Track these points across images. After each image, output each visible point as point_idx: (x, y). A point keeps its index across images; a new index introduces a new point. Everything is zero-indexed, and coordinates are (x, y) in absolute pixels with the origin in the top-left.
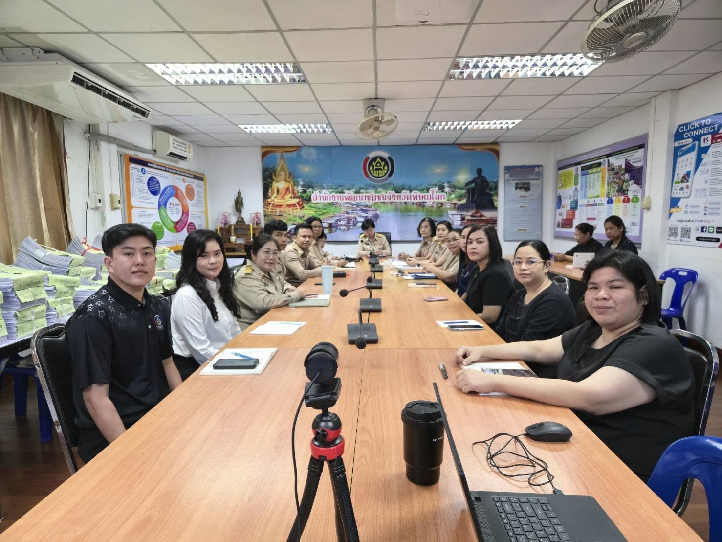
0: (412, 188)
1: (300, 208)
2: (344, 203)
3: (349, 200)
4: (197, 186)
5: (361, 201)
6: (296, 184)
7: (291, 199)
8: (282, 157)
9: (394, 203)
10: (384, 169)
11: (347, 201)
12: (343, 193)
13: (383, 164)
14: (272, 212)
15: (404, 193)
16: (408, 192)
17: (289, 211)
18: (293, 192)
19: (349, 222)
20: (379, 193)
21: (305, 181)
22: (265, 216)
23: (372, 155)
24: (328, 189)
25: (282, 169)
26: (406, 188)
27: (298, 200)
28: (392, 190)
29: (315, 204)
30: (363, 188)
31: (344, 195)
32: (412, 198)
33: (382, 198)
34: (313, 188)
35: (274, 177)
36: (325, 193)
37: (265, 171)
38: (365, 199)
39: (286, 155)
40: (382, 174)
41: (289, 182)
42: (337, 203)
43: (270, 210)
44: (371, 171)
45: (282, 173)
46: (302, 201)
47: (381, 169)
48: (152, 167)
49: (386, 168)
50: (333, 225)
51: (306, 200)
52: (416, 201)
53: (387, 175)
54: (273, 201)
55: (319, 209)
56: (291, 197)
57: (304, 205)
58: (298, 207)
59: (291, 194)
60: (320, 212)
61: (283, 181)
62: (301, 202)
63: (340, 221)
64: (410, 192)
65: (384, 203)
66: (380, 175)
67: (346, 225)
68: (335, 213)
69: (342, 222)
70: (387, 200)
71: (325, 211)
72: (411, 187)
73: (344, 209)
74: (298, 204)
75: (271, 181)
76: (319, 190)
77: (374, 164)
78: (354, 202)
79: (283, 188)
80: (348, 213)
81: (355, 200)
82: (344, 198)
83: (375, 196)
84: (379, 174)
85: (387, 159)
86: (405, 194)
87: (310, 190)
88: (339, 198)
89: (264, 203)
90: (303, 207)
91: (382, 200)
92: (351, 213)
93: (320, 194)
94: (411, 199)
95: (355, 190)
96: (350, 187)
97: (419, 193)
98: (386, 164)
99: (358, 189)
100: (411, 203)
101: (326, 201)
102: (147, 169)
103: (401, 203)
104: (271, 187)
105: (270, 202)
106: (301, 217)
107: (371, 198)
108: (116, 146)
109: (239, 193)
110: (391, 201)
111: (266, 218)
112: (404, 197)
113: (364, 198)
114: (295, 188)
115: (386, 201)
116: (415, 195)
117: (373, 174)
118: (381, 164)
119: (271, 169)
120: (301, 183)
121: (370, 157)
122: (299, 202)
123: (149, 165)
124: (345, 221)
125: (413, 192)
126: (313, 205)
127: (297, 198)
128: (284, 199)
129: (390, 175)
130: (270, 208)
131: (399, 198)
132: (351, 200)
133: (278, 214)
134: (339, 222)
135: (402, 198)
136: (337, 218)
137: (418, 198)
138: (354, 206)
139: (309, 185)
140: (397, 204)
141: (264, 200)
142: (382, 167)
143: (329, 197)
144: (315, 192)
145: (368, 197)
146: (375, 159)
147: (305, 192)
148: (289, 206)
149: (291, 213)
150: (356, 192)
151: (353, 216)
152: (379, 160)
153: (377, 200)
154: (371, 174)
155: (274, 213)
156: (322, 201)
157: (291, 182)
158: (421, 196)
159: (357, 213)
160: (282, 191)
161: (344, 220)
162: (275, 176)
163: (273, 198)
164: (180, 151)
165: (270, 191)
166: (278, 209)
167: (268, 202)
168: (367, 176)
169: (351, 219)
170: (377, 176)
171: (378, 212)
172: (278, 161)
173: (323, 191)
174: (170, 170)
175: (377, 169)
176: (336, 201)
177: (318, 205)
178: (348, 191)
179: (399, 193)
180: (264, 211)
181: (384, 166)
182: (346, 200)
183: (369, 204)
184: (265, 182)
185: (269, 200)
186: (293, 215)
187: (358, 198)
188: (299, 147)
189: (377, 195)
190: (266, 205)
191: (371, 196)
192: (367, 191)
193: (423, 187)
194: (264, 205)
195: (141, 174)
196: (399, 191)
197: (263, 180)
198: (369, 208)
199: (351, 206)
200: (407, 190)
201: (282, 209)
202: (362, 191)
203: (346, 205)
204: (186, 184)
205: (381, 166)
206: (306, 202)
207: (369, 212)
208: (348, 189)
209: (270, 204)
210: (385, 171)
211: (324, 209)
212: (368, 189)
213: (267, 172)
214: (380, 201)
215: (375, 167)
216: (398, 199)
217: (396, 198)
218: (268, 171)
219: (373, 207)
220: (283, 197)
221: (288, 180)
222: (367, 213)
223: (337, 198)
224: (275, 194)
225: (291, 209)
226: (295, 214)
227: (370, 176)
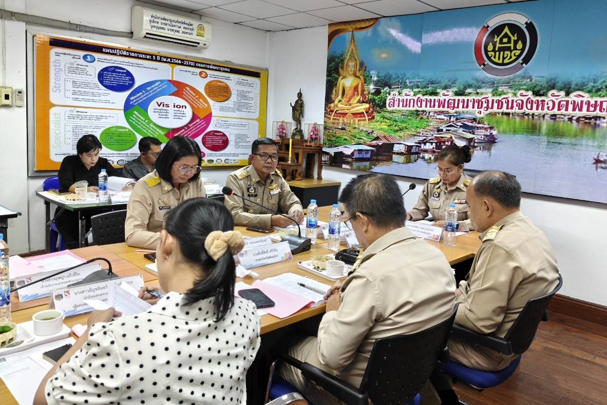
0: (573, 86)
1: (369, 119)
2: (435, 112)
3: (444, 107)
4: (239, 83)
5: (465, 110)
6: (367, 80)
7: (359, 104)
8: (353, 38)
9: (528, 115)
10: (515, 49)
11: (441, 109)
12: (435, 94)
13: (514, 38)
14: (334, 123)
15: (553, 95)
16: (563, 93)
17: (354, 124)
18: (363, 94)
19: (438, 147)
20: (500, 95)
21: (380, 75)
22: (325, 128)
23: (493, 23)
24: (412, 88)
25: (352, 57)
26: (559, 85)
27: (367, 106)
28: (527, 90)
29: (390, 112)
30: (470, 86)
31: (437, 98)
32: (571, 107)
33: (505, 105)
34: (390, 87)
35: (340, 70)
36: (408, 94)
37: (330, 60)
38: (473, 107)
39: (357, 34)
40: (511, 57)
41: (359, 77)
42: (423, 111)
43: (331, 120)
44: (490, 54)
45: (351, 64)
46: (373, 107)
47: (509, 49)
48: (116, 54)
49: (520, 45)
50: (413, 150)
51: (378, 105)
52: (577, 113)
53: (520, 60)
54: (337, 106)
55: (395, 121)
56: (359, 102)
57: (375, 114)
58: (367, 118)
59: (359, 97)
60: (396, 126)
61: (351, 76)
62: (371, 110)
63: (425, 144)
64: (568, 94)
65: (508, 114)
66: (506, 61)
67: (434, 152)
68: (418, 130)
69: (428, 146)
70: (516, 110)
71: (404, 125)
72: (570, 83)
73: (433, 124)
74: (366, 112)
75: (336, 76)
76: (398, 90)
77: (497, 39)
78: (451, 111)
79: (350, 88)
80: (439, 130)
81: (454, 107)
82: (437, 104)
83: (493, 100)
84: (504, 59)
85: (524, 28)
86: (554, 99)
87: (386, 89)
88: (428, 104)
89: (325, 109)
90: (373, 118)
91: (504, 109)
92: (444, 130)
93: (399, 97)
94: (567, 110)
95: (455, 89)
96: (450, 83)
97: (586, 97)
98: (522, 37)
99: (462, 87)
100: (566, 118)
101: (408, 108)
102: (97, 55)
103: (544, 116)
104: (336, 84)
105: (332, 109)
106: (369, 133)
107: (485, 105)
108: (24, 24)
109: (300, 95)
110: (522, 111)
111: (326, 132)
112: (551, 105)
113: (471, 104)
114: (366, 87)
115: (513, 111)
116: (578, 100)
117: (492, 58)
118: (509, 39)
119: (339, 58)
120: (375, 79)
121: (490, 26)
122: (369, 108)
123: (104, 50)
124: (434, 144)
125: (572, 95)
126: (387, 115)
127: (366, 102)
128: (350, 105)
129: (526, 60)
130: (332, 117)
131: (540, 108)
132: (448, 107)
133: (340, 127)
134: (422, 145)
135: (546, 106)
136: (421, 139)
137: (585, 107)
138: (452, 119)
139: (385, 83)
140: (535, 117)
141: (326, 105)
142: (512, 45)
143: (412, 101)
144: (392, 93)
145: (479, 101)
146: (498, 30)
147: (378, 92)
148: (355, 115)
149: (357, 126)
150: (457, 94)
151: (448, 136)
152: (506, 30)
153: (495, 109)
154: (489, 58)
155: (335, 126)
156: (401, 108)
157: (361, 77)
158: (592, 102)
159: (456, 131)
160: (349, 92)
161: (432, 143)
162: (342, 68)
163: (336, 102)
164: (170, 32)
165: (334, 92)
166: (341, 119)
167: (330, 108)
168: (481, 61)
169: (444, 142)
170: (500, 62)
171: (494, 132)
172: (348, 44)
173: (405, 91)
174: (165, 60)
175: (500, 49)
176: (423, 108)
177: (395, 114)
178: (444, 92)
179: (541, 95)
180: (325, 122)
181: (516, 42)
182: (439, 107)
183: (479, 116)
184: (330, 78)
185: (332, 105)
186: (359, 129)
187: (461, 104)
188: (377, 19)
189: (496, 98)
190: (328, 112)
191: (484, 100)
192: (478, 91)
193: (598, 84)
194: (325, 113)
195: (82, 62)
196: (541, 92)
197: (328, 76)
198: (479, 123)
199: (446, 118)
200: (561, 90)
201: (345, 119)
202: (469, 91)
203: (438, 117)
204: (209, 79)
205: (509, 42)
206: (378, 109)
207: (476, 131)
208: (445, 88)
209: (333, 112)
210: (518, 52)
211: (403, 122)
212: (480, 88)
213: (333, 63)
214: (501, 111)
215: (498, 45)
216: (537, 109)
217: (535, 106)
218: (334, 60)
219: (486, 123)
220: (349, 101)
221: (358, 74)
222: (473, 134)
223: (424, 103)
224: (340, 97)
225: (357, 120)
226: (361, 128)
227: (487, 62)
